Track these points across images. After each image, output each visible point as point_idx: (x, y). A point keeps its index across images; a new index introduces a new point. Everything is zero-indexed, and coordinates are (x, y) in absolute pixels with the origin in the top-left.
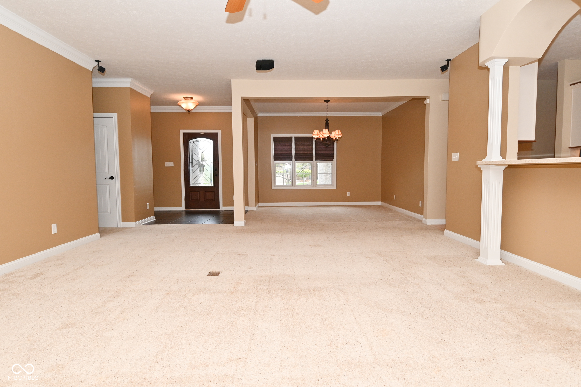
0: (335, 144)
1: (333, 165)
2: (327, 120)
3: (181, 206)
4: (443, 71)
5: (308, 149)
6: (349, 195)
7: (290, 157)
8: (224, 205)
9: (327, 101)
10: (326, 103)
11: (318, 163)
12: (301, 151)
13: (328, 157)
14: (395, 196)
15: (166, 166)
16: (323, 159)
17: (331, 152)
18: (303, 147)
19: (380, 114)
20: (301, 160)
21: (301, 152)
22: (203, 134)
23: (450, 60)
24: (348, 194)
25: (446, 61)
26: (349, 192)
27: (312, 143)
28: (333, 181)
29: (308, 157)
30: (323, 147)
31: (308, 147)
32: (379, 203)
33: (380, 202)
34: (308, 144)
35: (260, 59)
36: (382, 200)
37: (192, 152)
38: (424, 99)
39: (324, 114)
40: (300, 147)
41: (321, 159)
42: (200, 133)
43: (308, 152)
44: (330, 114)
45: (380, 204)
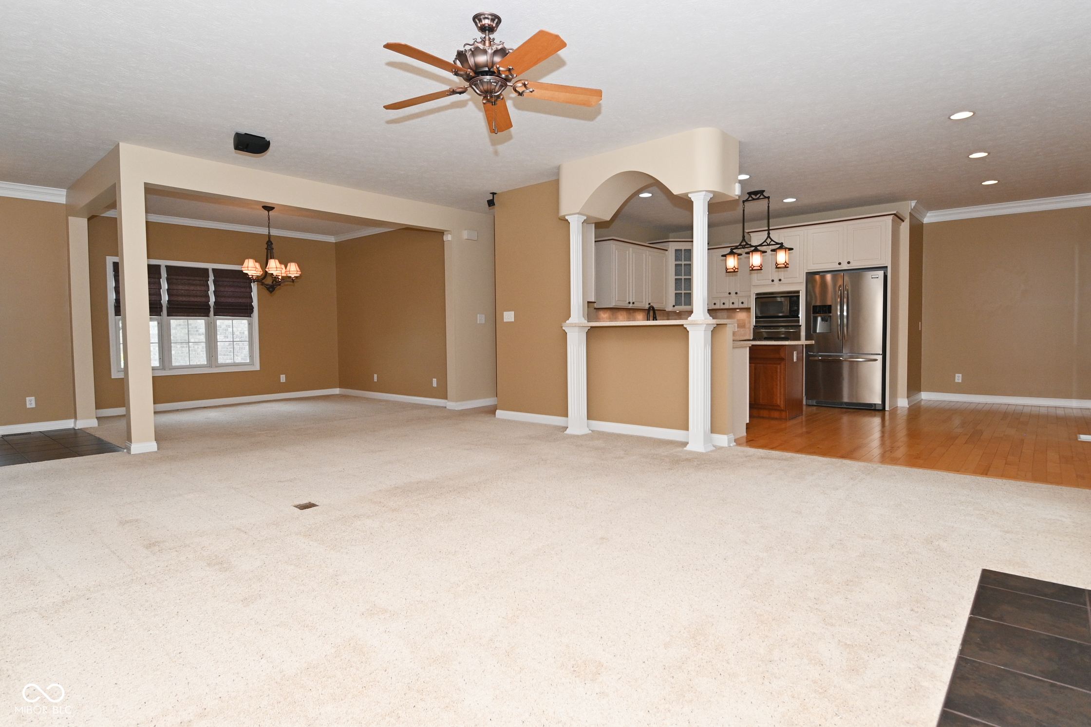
0: (254, 287)
1: (250, 325)
2: (269, 243)
4: (489, 206)
5: (198, 292)
6: (284, 381)
7: (157, 308)
9: (268, 208)
10: (267, 212)
11: (219, 322)
12: (182, 295)
13: (243, 310)
14: (375, 376)
16: (232, 313)
17: (248, 301)
18: (187, 288)
19: (332, 239)
20: (183, 314)
21: (184, 299)
23: (496, 193)
24: (283, 378)
25: (491, 193)
26: (284, 376)
27: (206, 281)
28: (251, 356)
29: (198, 309)
30: (230, 290)
31: (199, 288)
32: (337, 391)
33: (338, 389)
34: (198, 282)
35: (243, 131)
36: (341, 386)
38: (441, 233)
39: (264, 231)
40: (180, 287)
41: (225, 314)
43: (199, 299)
44: (274, 232)
45: (338, 393)
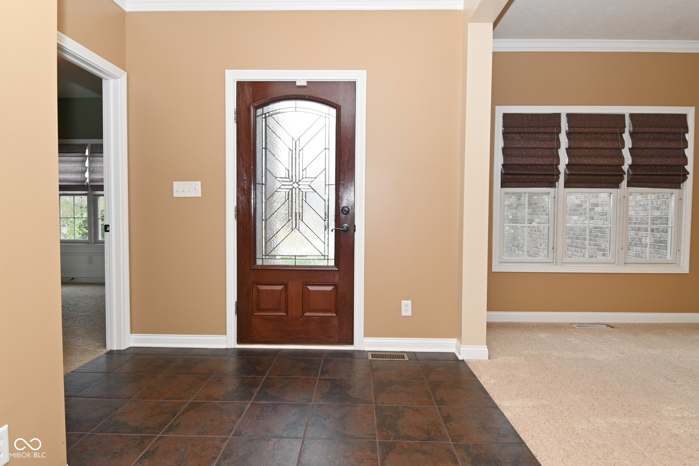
3: (223, 332)
5: (608, 151)
7: (553, 175)
8: (366, 334)
12: (587, 157)
15: (176, 195)
18: (593, 145)
21: (587, 162)
22: (305, 84)
27: (620, 134)
34: (608, 136)
37: (266, 148)
40: (584, 144)
42: (295, 82)
43: (607, 162)
